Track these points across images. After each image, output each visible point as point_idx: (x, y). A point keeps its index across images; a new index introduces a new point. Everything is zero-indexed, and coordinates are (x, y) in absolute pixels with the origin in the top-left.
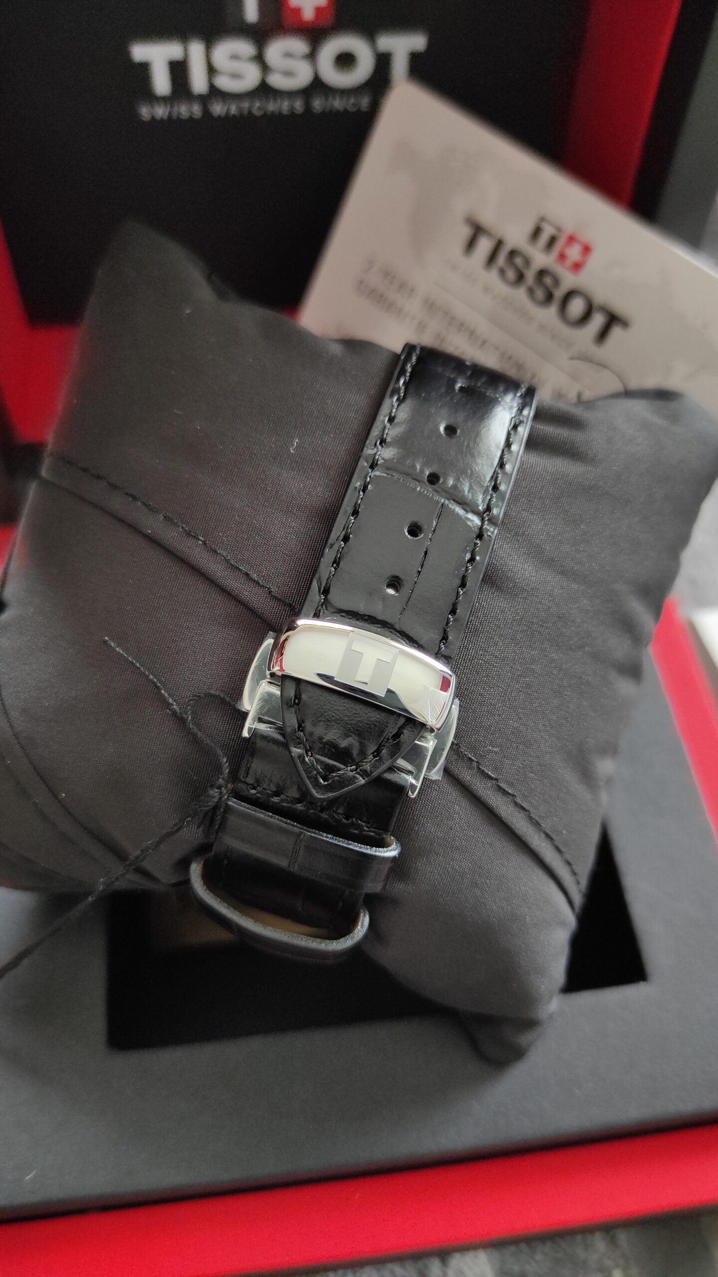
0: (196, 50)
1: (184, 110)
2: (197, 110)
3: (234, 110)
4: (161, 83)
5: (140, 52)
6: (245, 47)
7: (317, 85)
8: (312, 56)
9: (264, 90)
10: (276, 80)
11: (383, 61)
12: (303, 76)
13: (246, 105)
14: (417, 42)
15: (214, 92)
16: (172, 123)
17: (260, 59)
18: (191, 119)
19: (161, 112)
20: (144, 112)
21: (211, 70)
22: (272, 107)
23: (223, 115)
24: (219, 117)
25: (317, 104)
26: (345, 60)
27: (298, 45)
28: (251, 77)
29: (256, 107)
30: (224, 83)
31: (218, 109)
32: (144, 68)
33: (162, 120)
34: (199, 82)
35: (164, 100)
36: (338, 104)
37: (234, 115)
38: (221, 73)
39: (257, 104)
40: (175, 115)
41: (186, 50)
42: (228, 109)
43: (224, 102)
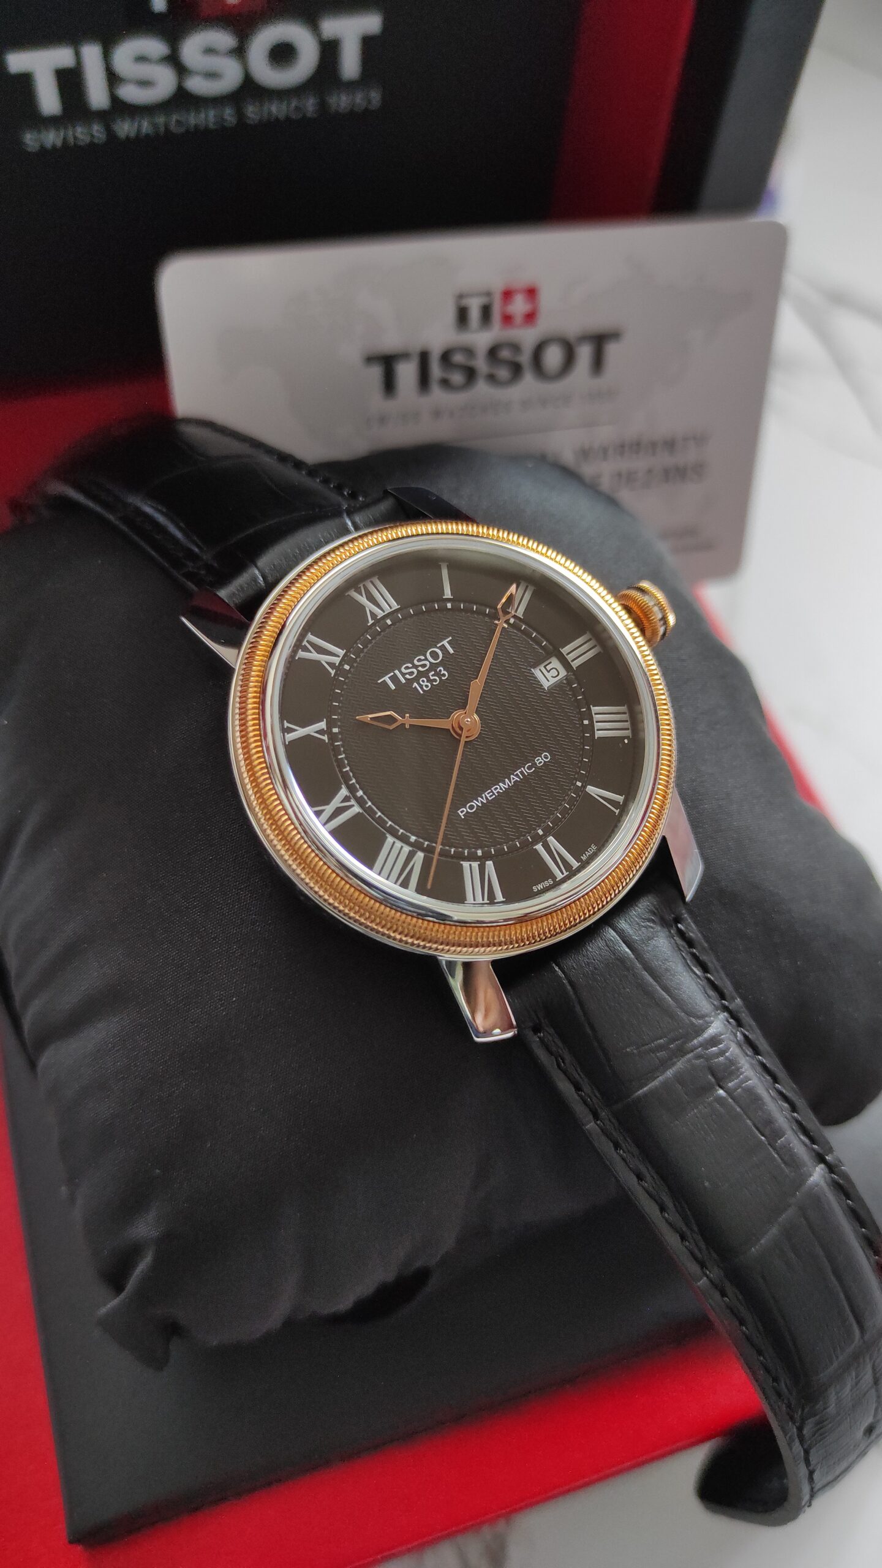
0: (92, 53)
1: (81, 134)
2: (97, 131)
3: (146, 126)
4: (49, 100)
5: (18, 61)
6: (154, 47)
7: (249, 88)
8: (240, 52)
9: (182, 98)
10: (197, 85)
11: (330, 50)
12: (231, 75)
13: (161, 120)
14: (371, 23)
15: (119, 108)
16: (67, 150)
17: (174, 60)
18: (92, 146)
19: (52, 138)
20: (31, 140)
21: (113, 78)
22: (195, 119)
23: (133, 134)
24: (128, 138)
25: (252, 112)
26: (283, 54)
27: (223, 39)
28: (164, 82)
29: (174, 121)
30: (130, 93)
31: (125, 128)
32: (25, 81)
33: (54, 147)
34: (97, 95)
35: (53, 121)
36: (276, 109)
37: (147, 136)
38: (124, 80)
39: (175, 117)
40: (71, 141)
41: (78, 55)
42: (139, 131)
43: (133, 118)
